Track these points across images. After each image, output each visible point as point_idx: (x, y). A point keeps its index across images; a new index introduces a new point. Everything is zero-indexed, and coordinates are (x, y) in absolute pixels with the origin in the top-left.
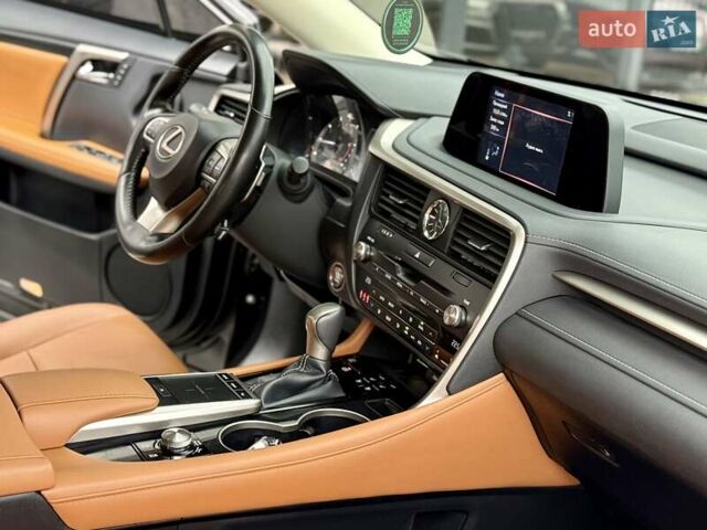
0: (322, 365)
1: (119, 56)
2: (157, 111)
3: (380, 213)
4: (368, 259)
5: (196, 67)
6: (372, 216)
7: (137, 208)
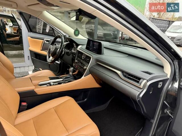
0: (71, 75)
1: (49, 40)
2: (52, 45)
3: (78, 57)
4: (77, 62)
5: (56, 40)
6: (77, 57)
7: (49, 57)
